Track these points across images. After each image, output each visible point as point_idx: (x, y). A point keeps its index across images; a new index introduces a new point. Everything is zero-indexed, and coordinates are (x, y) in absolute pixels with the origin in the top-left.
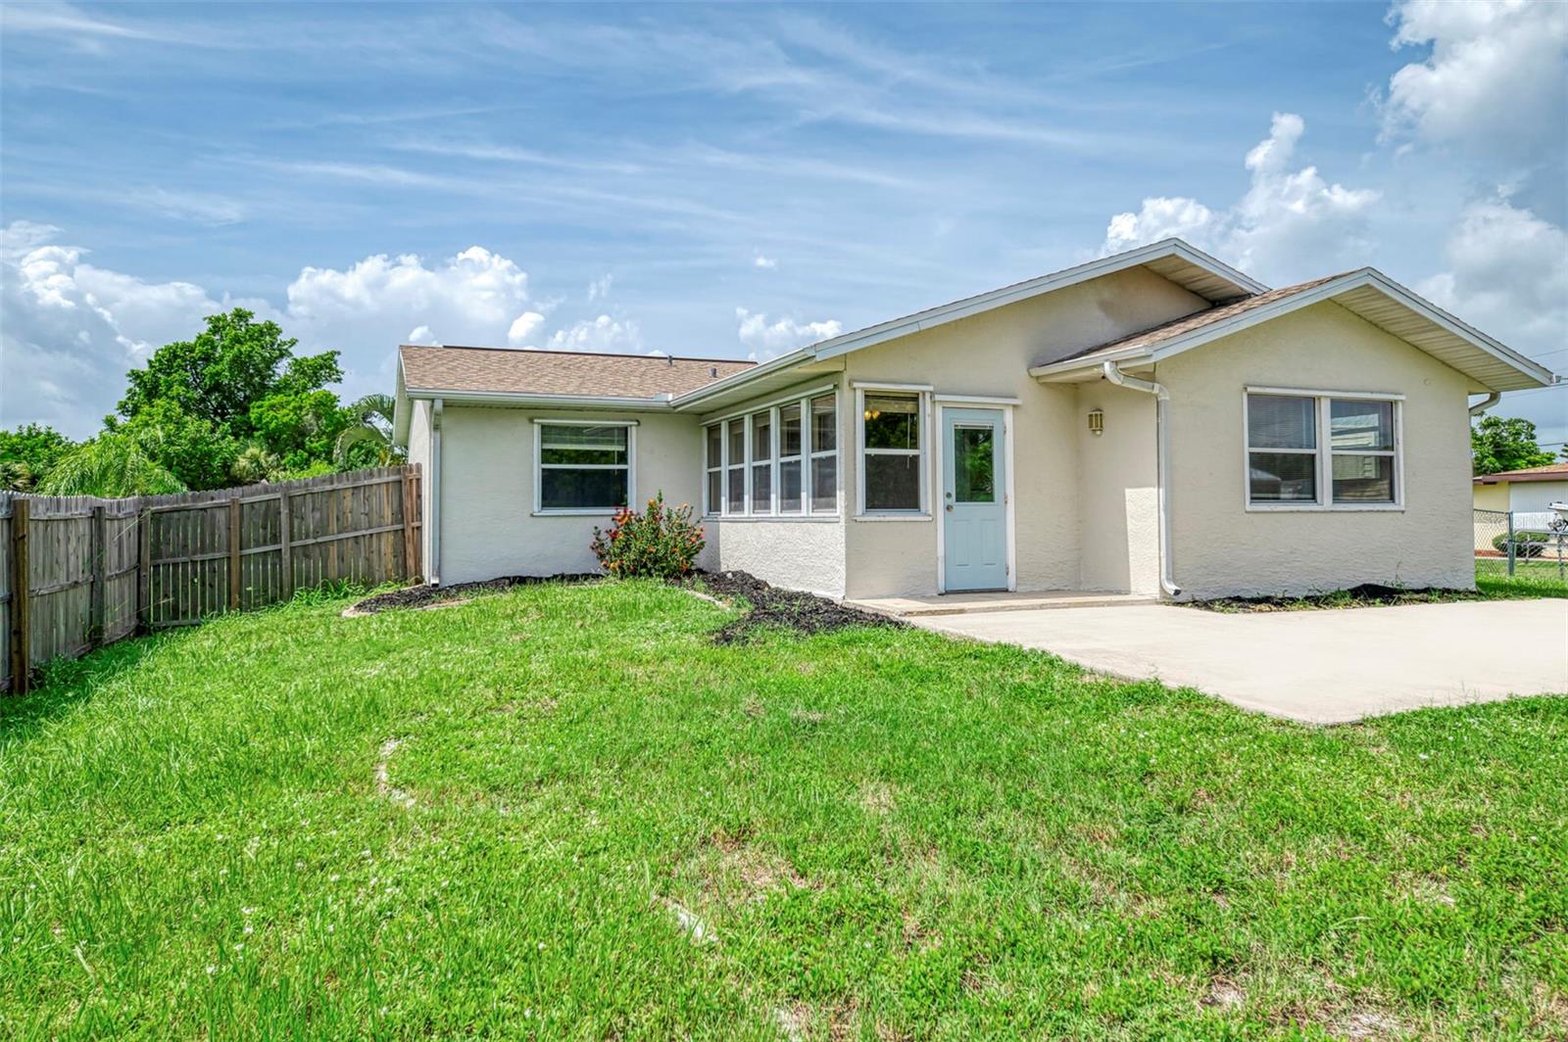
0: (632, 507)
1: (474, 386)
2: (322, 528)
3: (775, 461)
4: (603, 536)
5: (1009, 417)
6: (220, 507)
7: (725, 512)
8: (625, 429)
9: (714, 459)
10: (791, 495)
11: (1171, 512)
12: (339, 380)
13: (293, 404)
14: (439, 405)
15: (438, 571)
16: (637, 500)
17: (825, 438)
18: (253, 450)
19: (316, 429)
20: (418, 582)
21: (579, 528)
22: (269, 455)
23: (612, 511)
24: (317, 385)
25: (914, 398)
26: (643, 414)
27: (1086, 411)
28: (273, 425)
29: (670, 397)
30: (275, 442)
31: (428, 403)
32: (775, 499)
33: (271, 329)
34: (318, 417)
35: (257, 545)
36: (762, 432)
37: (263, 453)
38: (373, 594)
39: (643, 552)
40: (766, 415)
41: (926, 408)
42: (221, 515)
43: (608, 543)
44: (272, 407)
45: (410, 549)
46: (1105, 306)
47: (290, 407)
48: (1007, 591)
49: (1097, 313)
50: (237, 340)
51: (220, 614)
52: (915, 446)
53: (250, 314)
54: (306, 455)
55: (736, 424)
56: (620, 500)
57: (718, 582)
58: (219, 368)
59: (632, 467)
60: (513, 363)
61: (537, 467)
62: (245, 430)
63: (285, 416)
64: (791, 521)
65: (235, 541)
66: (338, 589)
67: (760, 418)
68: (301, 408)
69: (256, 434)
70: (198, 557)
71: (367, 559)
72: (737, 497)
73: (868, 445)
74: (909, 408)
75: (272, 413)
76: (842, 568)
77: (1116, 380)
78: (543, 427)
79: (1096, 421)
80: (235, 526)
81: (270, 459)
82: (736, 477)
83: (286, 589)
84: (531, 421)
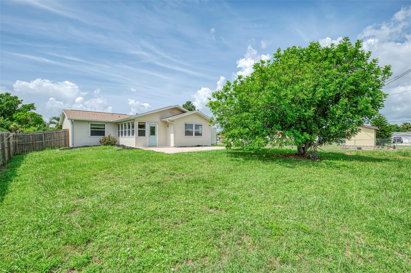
0: (106, 136)
1: (79, 118)
2: (50, 139)
3: (127, 130)
4: (101, 140)
5: (157, 125)
6: (31, 135)
7: (120, 137)
8: (105, 125)
9: (119, 129)
10: (129, 134)
11: (175, 137)
12: (35, 110)
13: (25, 114)
14: (73, 120)
15: (73, 145)
16: (107, 135)
17: (133, 127)
18: (14, 124)
19: (31, 120)
20: (68, 147)
21: (97, 139)
22: (19, 125)
23: (103, 136)
24: (29, 110)
25: (145, 123)
26: (107, 123)
27: (167, 125)
28: (20, 119)
29: (112, 120)
30: (20, 122)
31: (71, 120)
32: (127, 135)
33: (16, 98)
34: (31, 117)
35: (38, 141)
36: (125, 126)
37: (17, 125)
38: (60, 149)
39: (107, 142)
40: (126, 124)
41: (146, 124)
42: (31, 137)
43: (102, 141)
44: (19, 115)
45: (67, 142)
46: (170, 112)
47: (24, 115)
48: (156, 146)
49: (169, 113)
50: (8, 100)
51: (32, 152)
52: (145, 129)
53: (10, 94)
54: (29, 125)
55: (122, 125)
56: (104, 135)
57: (119, 146)
58: (3, 105)
59: (106, 130)
60: (85, 113)
61: (90, 130)
62: (12, 120)
63: (23, 117)
64: (129, 138)
65: (34, 141)
66: (54, 148)
67: (125, 124)
68: (27, 115)
69: (15, 120)
70: (27, 143)
71: (59, 143)
72: (122, 134)
73: (138, 128)
74: (144, 124)
75: (19, 116)
76: (135, 143)
77: (168, 122)
78: (91, 124)
79: (168, 126)
80: (34, 138)
81: (19, 126)
82: (122, 132)
83: (44, 148)
84: (89, 123)
